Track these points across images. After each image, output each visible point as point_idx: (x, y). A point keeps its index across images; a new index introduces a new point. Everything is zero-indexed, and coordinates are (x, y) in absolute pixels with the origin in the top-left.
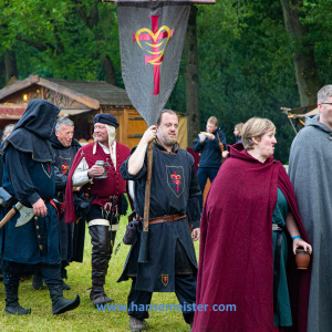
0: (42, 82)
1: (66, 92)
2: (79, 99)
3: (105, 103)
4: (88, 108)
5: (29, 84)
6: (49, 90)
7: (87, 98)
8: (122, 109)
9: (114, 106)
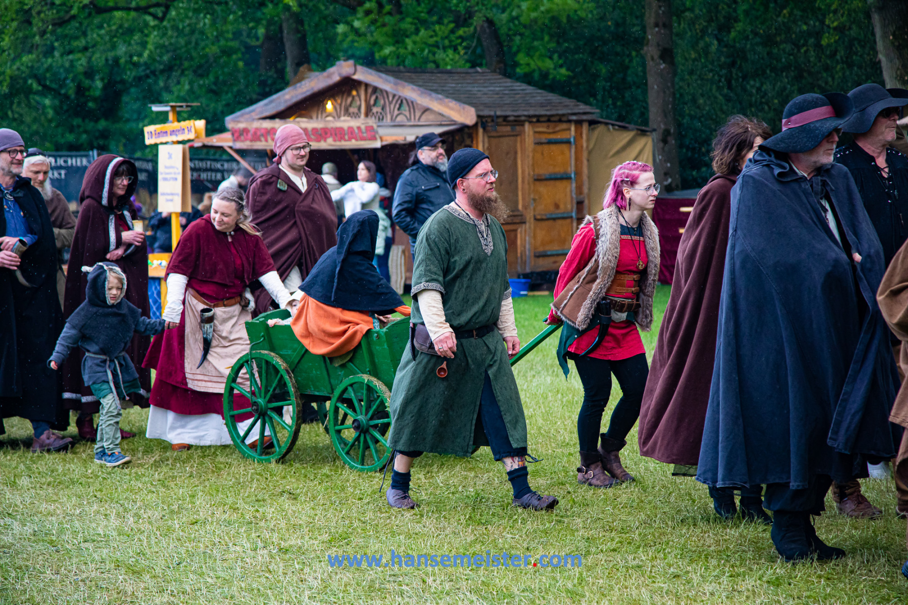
0: (363, 74)
1: (410, 92)
2: (436, 106)
3: (486, 112)
4: (454, 123)
5: (336, 78)
6: (375, 89)
7: (452, 103)
8: (522, 123)
9: (505, 118)
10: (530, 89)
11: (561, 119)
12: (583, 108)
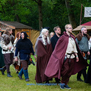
1: (6, 24)
6: (1, 24)
7: (12, 26)
8: (22, 29)
10: (23, 24)
11: (27, 29)
12: (30, 27)
